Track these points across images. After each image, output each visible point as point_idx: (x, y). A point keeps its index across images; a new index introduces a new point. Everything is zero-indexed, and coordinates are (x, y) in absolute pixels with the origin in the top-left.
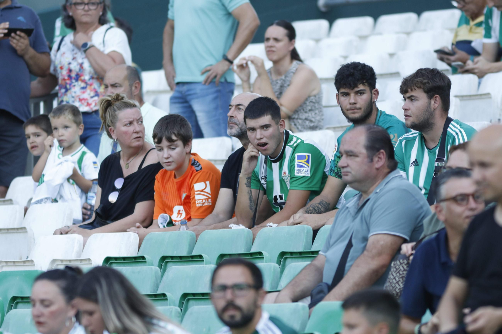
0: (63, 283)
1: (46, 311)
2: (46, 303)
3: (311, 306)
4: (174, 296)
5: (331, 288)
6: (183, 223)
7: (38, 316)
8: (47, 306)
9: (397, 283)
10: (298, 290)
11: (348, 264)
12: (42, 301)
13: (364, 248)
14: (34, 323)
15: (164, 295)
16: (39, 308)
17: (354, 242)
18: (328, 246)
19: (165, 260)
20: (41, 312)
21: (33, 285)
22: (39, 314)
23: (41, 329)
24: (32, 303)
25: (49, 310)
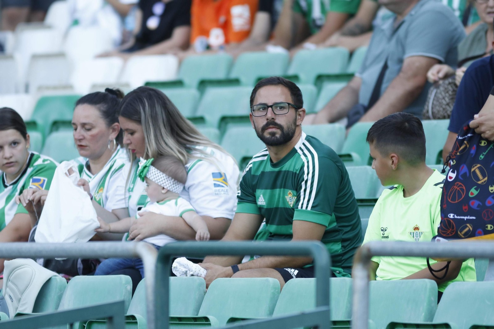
0: (103, 107)
1: (87, 134)
2: (87, 127)
3: (349, 126)
4: (213, 118)
5: (367, 109)
6: (221, 47)
7: (80, 140)
8: (89, 130)
9: (444, 98)
10: (335, 111)
11: (384, 86)
12: (83, 125)
13: (400, 70)
14: (76, 146)
15: (202, 118)
16: (81, 132)
17: (390, 64)
18: (364, 68)
19: (203, 84)
20: (83, 136)
21: (74, 109)
22: (81, 137)
23: (83, 152)
24: (74, 126)
25: (90, 133)
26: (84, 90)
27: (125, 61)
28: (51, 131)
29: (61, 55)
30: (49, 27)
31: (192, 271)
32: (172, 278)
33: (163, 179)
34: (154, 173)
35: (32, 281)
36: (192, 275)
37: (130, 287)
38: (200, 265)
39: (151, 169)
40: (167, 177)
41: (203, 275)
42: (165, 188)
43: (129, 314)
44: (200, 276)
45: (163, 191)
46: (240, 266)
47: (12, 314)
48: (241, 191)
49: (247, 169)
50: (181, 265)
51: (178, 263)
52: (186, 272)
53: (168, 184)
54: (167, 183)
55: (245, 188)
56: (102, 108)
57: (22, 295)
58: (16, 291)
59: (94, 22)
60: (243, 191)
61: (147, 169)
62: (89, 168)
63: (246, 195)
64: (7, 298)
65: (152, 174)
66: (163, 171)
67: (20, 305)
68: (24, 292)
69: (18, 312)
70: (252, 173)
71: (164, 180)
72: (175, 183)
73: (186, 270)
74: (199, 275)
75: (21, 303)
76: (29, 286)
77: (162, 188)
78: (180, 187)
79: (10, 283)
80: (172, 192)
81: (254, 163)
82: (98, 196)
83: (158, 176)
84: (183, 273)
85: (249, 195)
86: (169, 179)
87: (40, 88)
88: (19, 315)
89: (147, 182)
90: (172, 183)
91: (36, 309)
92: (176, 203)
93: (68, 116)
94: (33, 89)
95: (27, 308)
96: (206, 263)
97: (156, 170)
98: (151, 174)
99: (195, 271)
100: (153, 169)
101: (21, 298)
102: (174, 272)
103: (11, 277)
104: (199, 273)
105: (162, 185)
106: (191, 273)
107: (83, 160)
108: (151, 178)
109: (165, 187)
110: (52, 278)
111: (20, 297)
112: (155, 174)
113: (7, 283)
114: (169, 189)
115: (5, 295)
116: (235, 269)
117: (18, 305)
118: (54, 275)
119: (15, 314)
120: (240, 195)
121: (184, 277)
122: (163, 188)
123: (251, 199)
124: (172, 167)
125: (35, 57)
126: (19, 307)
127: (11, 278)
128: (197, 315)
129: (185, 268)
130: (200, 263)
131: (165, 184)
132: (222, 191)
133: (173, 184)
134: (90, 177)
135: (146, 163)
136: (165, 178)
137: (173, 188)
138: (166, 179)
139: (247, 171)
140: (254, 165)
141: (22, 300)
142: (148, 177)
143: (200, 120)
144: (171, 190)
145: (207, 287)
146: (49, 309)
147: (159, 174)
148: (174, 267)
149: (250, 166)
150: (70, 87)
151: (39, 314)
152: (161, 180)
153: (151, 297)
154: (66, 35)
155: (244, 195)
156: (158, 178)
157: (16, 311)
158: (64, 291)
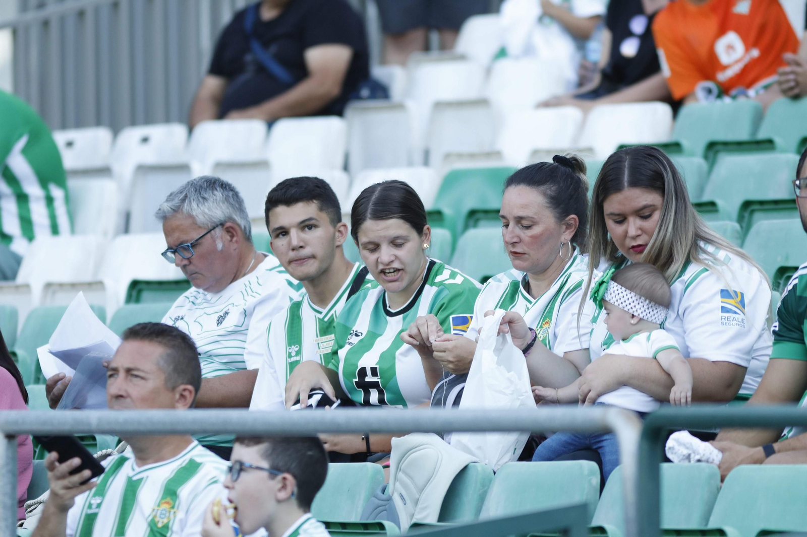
0: (551, 189)
1: (526, 235)
2: (525, 223)
4: (729, 205)
7: (514, 244)
8: (528, 227)
12: (519, 220)
15: (712, 204)
16: (515, 230)
19: (713, 148)
20: (519, 237)
21: (504, 192)
22: (515, 240)
23: (517, 262)
24: (503, 221)
25: (530, 233)
26: (519, 160)
27: (586, 112)
28: (466, 227)
29: (482, 103)
30: (462, 58)
31: (698, 454)
32: (665, 466)
33: (631, 300)
34: (616, 292)
35: (436, 470)
36: (699, 461)
37: (596, 480)
38: (712, 444)
39: (612, 286)
40: (638, 297)
41: (717, 461)
42: (636, 316)
43: (595, 523)
44: (712, 463)
45: (633, 321)
46: (776, 446)
47: (405, 524)
48: (780, 323)
49: (790, 287)
50: (680, 443)
51: (678, 441)
52: (689, 455)
53: (640, 309)
54: (637, 307)
55: (786, 316)
56: (549, 192)
57: (421, 493)
58: (412, 486)
59: (529, 50)
60: (783, 323)
61: (604, 285)
62: (527, 286)
63: (787, 328)
64: (397, 499)
65: (613, 295)
66: (631, 288)
67: (417, 510)
68: (423, 489)
69: (414, 521)
70: (798, 293)
71: (633, 302)
72: (652, 307)
73: (689, 452)
74: (711, 460)
75: (420, 506)
76: (432, 478)
77: (631, 316)
78: (659, 313)
79: (401, 475)
80: (647, 321)
81: (801, 277)
82: (541, 333)
83: (623, 297)
84: (684, 457)
85: (793, 329)
86: (641, 300)
87: (448, 156)
88: (416, 525)
89: (605, 309)
90: (646, 307)
91: (443, 517)
92: (648, 338)
93: (493, 203)
94: (436, 158)
95: (430, 515)
96: (721, 440)
97: (619, 286)
98: (611, 294)
99: (704, 455)
100: (614, 286)
101: (418, 499)
102: (669, 455)
103: (403, 463)
104: (709, 458)
105: (631, 311)
106: (698, 457)
107: (518, 275)
108: (612, 301)
109: (635, 314)
110: (469, 466)
111: (418, 496)
112: (619, 294)
113: (396, 473)
114: (641, 316)
115: (393, 495)
116: (769, 451)
117: (415, 510)
118: (473, 461)
119: (410, 525)
120: (777, 329)
121: (686, 463)
122: (633, 316)
123: (795, 335)
124: (644, 282)
125: (440, 106)
126: (416, 513)
127: (403, 466)
128: (707, 524)
129: (687, 448)
130: (711, 442)
131: (634, 309)
132: (733, 320)
133: (648, 308)
134: (530, 302)
135: (603, 276)
136: (634, 298)
137: (649, 315)
138: (637, 300)
139: (790, 291)
140: (800, 281)
141: (420, 502)
142: (607, 299)
143: (710, 207)
144: (645, 318)
145: (722, 480)
146: (465, 516)
147: (625, 293)
148: (670, 448)
149: (793, 282)
150: (497, 154)
151: (450, 526)
152: (627, 302)
153: (631, 496)
154: (488, 71)
155: (785, 329)
156: (622, 300)
157: (412, 519)
158: (489, 488)
